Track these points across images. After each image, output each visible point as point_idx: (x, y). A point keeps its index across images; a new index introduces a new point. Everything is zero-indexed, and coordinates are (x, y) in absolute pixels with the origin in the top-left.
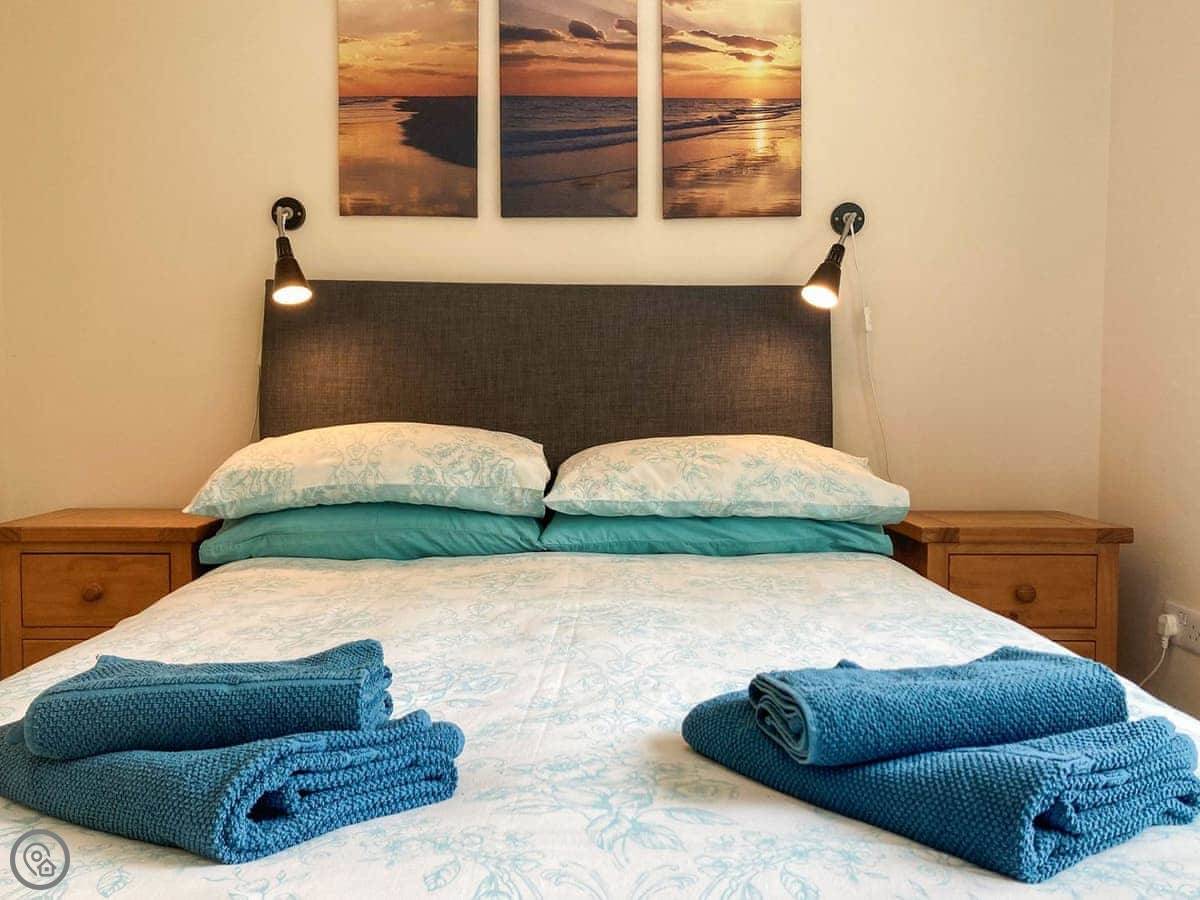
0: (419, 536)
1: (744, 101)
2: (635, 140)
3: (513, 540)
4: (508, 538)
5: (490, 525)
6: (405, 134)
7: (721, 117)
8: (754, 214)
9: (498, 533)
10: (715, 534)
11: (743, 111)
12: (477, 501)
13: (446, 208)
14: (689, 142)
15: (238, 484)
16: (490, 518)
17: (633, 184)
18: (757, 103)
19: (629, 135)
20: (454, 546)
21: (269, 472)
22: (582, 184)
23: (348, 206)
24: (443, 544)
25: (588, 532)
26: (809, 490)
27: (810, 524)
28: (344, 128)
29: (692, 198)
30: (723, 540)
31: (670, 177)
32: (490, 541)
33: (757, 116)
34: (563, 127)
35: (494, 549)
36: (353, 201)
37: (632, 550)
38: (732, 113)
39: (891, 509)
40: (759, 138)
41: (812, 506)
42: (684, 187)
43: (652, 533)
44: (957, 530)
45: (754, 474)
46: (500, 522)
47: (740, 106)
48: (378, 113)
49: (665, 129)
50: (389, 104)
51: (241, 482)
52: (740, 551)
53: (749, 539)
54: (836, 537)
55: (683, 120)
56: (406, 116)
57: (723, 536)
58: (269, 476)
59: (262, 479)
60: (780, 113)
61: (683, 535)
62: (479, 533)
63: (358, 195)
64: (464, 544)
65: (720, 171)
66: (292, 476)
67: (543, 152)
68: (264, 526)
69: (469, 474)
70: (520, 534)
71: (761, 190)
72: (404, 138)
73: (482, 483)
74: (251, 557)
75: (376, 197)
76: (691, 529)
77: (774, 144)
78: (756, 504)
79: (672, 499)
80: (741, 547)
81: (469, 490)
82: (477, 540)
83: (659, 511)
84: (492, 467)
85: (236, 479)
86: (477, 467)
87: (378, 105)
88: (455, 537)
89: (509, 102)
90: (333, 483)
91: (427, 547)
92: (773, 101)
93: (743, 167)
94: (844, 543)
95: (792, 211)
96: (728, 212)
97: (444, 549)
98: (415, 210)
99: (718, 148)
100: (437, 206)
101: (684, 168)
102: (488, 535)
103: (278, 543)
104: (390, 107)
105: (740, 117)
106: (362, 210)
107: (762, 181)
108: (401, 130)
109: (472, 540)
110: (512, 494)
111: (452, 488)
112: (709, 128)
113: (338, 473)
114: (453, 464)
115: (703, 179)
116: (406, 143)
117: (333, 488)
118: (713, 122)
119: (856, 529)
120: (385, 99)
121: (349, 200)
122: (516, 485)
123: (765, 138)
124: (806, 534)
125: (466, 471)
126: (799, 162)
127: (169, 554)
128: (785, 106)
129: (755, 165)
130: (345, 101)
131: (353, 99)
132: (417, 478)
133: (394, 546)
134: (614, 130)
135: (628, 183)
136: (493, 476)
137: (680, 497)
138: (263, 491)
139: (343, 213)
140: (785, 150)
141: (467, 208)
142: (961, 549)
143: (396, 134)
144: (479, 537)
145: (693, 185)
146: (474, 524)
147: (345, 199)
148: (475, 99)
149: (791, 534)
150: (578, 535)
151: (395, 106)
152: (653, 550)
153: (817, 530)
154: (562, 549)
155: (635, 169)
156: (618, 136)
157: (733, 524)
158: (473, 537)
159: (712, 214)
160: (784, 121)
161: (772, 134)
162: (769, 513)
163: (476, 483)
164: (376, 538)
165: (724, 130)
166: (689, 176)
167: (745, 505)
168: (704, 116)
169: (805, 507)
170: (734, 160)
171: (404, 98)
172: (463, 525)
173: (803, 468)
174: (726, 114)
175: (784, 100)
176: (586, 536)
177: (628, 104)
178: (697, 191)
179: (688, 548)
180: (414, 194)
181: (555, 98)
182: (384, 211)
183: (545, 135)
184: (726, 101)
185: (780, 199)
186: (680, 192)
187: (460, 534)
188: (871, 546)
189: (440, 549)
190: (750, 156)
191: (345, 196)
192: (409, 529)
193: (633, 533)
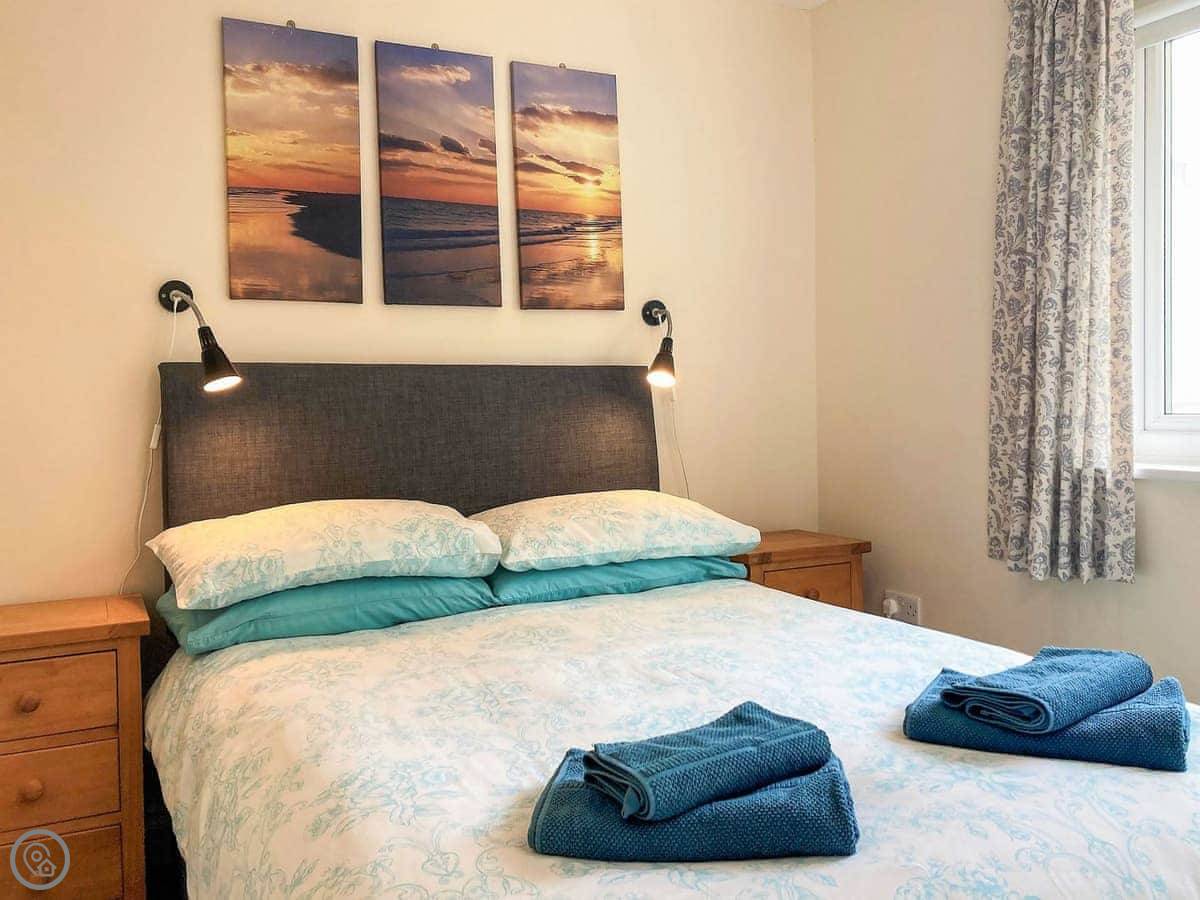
0: (393, 605)
1: (581, 216)
2: (497, 242)
3: (477, 599)
4: (472, 598)
5: (455, 589)
6: (295, 226)
7: (564, 228)
8: (591, 307)
9: (462, 595)
10: (628, 575)
11: (580, 224)
12: (446, 569)
13: (334, 294)
14: (542, 246)
15: (228, 575)
16: (452, 581)
17: (497, 280)
18: (590, 218)
19: (493, 238)
20: (424, 609)
21: (260, 560)
22: (455, 278)
23: (240, 290)
24: (415, 609)
25: (534, 586)
26: (695, 535)
27: (692, 560)
28: (231, 217)
29: (544, 293)
30: (634, 580)
31: (524, 276)
32: (455, 602)
33: (591, 228)
34: (439, 227)
35: (458, 608)
36: (245, 287)
37: (566, 596)
38: (572, 226)
39: (748, 544)
40: (592, 247)
41: (697, 547)
42: (539, 284)
43: (582, 581)
44: (770, 554)
45: (656, 525)
46: (460, 583)
47: (579, 220)
48: (269, 205)
49: (519, 235)
50: (279, 197)
51: (231, 573)
52: (643, 588)
53: (651, 577)
54: (709, 569)
55: (534, 228)
56: (296, 209)
57: (634, 577)
58: (260, 564)
59: (253, 567)
60: (608, 227)
61: (605, 579)
62: (446, 597)
63: (249, 281)
64: (434, 607)
65: (566, 272)
66: (283, 562)
67: (422, 248)
68: (253, 612)
69: (437, 545)
70: (478, 592)
71: (595, 288)
72: (293, 229)
73: (449, 552)
74: (237, 644)
75: (267, 283)
76: (609, 573)
77: (603, 251)
78: (658, 549)
79: (601, 552)
80: (645, 584)
81: (440, 560)
82: (444, 603)
83: (591, 562)
84: (456, 538)
85: (225, 570)
86: (443, 539)
87: (269, 198)
88: (426, 602)
89: (386, 202)
90: (322, 565)
91: (402, 614)
92: (602, 217)
93: (582, 270)
94: (715, 573)
95: (618, 306)
96: (572, 306)
97: (417, 614)
98: (305, 297)
99: (563, 253)
100: (327, 293)
101: (539, 267)
102: (452, 597)
103: (267, 628)
104: (279, 199)
105: (578, 229)
106: (254, 294)
107: (596, 282)
108: (291, 222)
109: (441, 604)
110: (473, 559)
111: (425, 560)
112: (556, 236)
113: (326, 555)
114: (422, 538)
115: (552, 278)
116: (295, 234)
117: (322, 570)
118: (558, 232)
119: (721, 561)
120: (276, 191)
121: (240, 285)
122: (478, 551)
123: (597, 247)
124: (689, 569)
125: (435, 542)
126: (622, 268)
127: (116, 650)
128: (610, 223)
129: (591, 268)
130: (233, 191)
131: (241, 189)
132: (396, 553)
133: (372, 616)
134: (482, 233)
135: (493, 279)
136: (458, 545)
137: (608, 550)
138: (256, 579)
139: (232, 296)
140: (611, 257)
141: (354, 296)
142: (771, 567)
143: (287, 225)
144: (446, 600)
145: (545, 282)
146: (440, 589)
147: (236, 284)
148: (358, 197)
149: (681, 569)
150: (526, 589)
151: (284, 199)
152: (583, 594)
153: (695, 564)
154: (514, 603)
155: (499, 267)
156: (484, 238)
157: (639, 566)
158: (441, 600)
159: (561, 306)
160: (610, 234)
161: (601, 243)
162: (667, 555)
163: (444, 553)
164: (358, 611)
165: (567, 238)
166: (542, 275)
167: (650, 551)
168: (551, 226)
169: (693, 548)
170: (574, 264)
171: (293, 192)
172: (430, 590)
173: (689, 518)
174: (567, 226)
175: (610, 218)
176: (532, 589)
177: (492, 211)
178: (548, 287)
179: (610, 590)
180: (304, 282)
181: (430, 203)
182: (276, 296)
183: (423, 234)
184: (567, 215)
185: (609, 296)
186: (535, 288)
187: (429, 599)
188: (733, 573)
189: (412, 614)
190: (587, 260)
191: (235, 281)
192: (385, 600)
193: (568, 582)
